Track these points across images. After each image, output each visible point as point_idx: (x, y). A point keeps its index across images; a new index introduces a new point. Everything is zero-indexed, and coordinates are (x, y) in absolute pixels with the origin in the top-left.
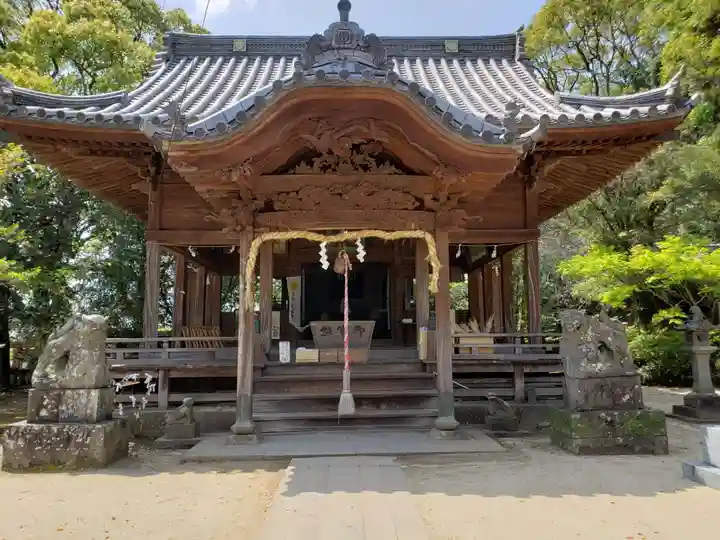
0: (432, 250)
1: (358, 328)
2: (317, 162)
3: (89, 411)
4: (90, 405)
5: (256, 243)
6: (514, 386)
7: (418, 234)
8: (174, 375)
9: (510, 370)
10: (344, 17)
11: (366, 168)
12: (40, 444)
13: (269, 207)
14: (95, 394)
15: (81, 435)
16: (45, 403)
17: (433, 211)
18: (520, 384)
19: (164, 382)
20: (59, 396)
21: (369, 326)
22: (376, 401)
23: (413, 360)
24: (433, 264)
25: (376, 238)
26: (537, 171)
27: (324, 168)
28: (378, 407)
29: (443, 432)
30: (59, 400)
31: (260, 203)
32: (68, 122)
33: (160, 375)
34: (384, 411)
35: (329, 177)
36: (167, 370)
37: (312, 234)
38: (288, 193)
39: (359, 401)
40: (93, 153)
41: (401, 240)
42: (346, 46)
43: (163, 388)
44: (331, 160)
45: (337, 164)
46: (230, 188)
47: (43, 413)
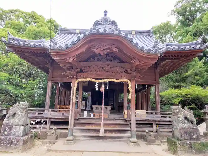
0: (130, 86)
1: (106, 108)
2: (96, 58)
3: (20, 133)
4: (20, 131)
5: (77, 82)
6: (153, 128)
7: (126, 80)
8: (52, 120)
9: (152, 123)
10: (106, 15)
11: (110, 60)
12: (3, 143)
13: (81, 71)
14: (22, 127)
15: (16, 141)
16: (6, 130)
17: (130, 74)
18: (155, 127)
19: (49, 122)
20: (11, 127)
21: (109, 107)
22: (111, 131)
23: (122, 118)
24: (130, 90)
25: (113, 82)
26: (159, 64)
27: (98, 60)
28: (112, 133)
29: (132, 143)
30: (11, 129)
31: (79, 70)
32: (26, 46)
33: (48, 120)
34: (114, 135)
35: (99, 63)
36: (50, 118)
37: (94, 79)
38: (87, 67)
39: (106, 131)
40: (34, 55)
41: (120, 82)
42: (106, 23)
43: (48, 124)
44: (100, 58)
45: (102, 59)
46: (70, 65)
47: (6, 133)
